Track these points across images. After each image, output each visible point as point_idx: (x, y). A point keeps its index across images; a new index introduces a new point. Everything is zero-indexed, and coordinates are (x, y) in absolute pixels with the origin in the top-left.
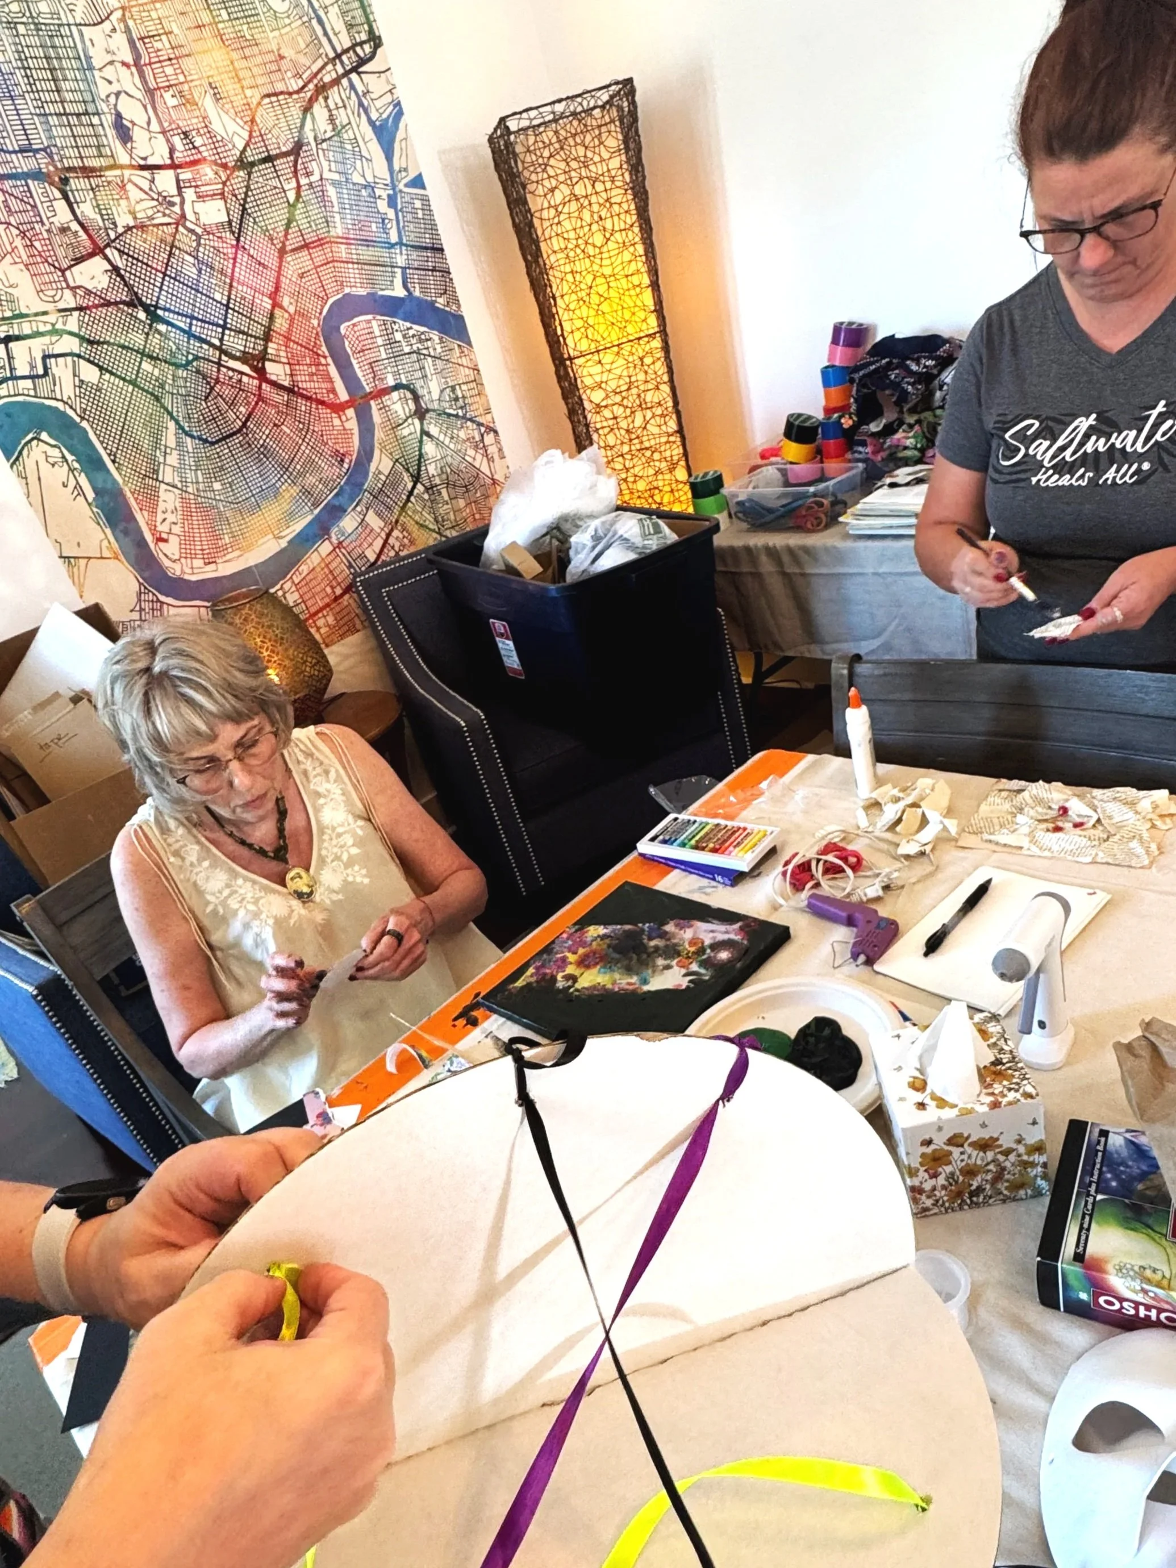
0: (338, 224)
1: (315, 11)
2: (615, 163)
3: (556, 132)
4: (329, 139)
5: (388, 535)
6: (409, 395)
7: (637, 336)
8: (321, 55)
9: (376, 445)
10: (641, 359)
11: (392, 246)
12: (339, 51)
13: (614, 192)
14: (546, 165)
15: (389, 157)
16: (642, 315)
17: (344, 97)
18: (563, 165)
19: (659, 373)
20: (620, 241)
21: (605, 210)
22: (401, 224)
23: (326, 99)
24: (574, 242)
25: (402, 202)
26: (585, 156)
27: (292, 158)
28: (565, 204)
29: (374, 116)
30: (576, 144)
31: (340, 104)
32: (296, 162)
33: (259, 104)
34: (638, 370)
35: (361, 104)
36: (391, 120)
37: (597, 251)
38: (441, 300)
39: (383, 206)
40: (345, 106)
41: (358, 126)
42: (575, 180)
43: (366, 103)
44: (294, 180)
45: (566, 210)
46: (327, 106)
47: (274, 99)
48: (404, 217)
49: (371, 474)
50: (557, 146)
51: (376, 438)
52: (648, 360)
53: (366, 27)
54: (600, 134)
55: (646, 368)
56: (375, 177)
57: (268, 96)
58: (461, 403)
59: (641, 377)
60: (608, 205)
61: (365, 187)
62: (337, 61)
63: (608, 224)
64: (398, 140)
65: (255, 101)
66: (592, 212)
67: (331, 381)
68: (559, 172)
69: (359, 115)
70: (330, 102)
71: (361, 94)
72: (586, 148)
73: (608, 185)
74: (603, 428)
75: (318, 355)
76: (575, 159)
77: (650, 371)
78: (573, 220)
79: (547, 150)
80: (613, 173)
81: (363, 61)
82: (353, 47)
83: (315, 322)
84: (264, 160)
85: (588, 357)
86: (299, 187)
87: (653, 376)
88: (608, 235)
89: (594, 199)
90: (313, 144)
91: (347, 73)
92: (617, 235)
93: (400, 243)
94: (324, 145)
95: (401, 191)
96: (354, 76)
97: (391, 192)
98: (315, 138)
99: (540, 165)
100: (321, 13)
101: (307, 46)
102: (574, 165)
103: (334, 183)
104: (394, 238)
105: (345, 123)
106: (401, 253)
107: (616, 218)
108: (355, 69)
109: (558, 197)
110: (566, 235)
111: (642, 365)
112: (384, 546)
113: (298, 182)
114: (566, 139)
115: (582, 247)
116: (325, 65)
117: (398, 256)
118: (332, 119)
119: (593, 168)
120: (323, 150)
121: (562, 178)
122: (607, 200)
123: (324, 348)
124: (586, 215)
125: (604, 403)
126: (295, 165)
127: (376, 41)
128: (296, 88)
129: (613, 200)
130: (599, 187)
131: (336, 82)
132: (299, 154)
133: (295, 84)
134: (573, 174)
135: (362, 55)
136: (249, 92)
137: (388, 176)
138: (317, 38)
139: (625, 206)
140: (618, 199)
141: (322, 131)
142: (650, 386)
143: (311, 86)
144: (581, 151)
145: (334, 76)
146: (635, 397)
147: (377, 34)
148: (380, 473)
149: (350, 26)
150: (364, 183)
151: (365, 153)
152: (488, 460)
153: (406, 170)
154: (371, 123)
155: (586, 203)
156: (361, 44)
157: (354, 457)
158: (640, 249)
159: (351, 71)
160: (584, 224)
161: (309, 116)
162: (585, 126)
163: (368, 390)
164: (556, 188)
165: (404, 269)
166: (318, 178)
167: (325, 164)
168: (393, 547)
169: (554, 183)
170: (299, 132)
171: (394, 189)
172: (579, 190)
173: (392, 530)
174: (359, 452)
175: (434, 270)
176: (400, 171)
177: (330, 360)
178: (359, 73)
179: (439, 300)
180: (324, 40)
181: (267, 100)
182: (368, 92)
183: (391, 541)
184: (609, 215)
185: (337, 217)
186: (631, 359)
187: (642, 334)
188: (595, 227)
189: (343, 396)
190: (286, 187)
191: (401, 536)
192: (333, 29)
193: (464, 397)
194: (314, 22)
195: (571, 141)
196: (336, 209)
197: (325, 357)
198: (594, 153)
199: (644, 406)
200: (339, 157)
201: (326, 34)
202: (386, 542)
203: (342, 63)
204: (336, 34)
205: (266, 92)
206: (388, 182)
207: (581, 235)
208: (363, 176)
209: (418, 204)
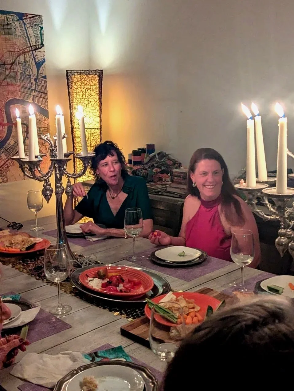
0: (18, 82)
1: (28, 36)
2: (94, 87)
3: (80, 77)
4: (23, 63)
5: (7, 161)
6: (25, 126)
7: (93, 128)
8: (26, 46)
9: (11, 137)
10: (93, 134)
11: (32, 90)
12: (32, 45)
13: (93, 93)
14: (76, 83)
15: (38, 70)
16: (95, 123)
17: (29, 55)
18: (80, 84)
19: (97, 138)
20: (92, 104)
21: (90, 96)
22: (37, 85)
23: (24, 55)
24: (80, 102)
25: (38, 80)
26: (87, 83)
27: (11, 65)
28: (79, 92)
29: (37, 60)
30: (85, 80)
31: (28, 56)
32: (11, 66)
33: (6, 52)
34: (91, 136)
35: (34, 57)
36: (41, 62)
37: (86, 105)
38: (43, 106)
39: (32, 80)
40: (29, 57)
41: (31, 62)
42: (83, 88)
43: (35, 57)
44: (9, 70)
45: (79, 94)
46: (24, 56)
47: (10, 52)
48: (38, 84)
49: (7, 144)
50: (80, 79)
51: (11, 135)
52: (95, 134)
53: (41, 42)
54: (92, 80)
55: (94, 136)
56: (32, 73)
57: (9, 51)
58: (41, 132)
59: (92, 138)
60: (91, 95)
61: (29, 75)
62: (30, 48)
63: (90, 100)
64: (42, 67)
65: (5, 52)
66: (86, 96)
67: (3, 117)
68: (79, 85)
69: (32, 60)
70: (26, 56)
71: (34, 55)
72: (87, 82)
73: (92, 91)
74: (78, 148)
75: (2, 111)
76: (84, 83)
77: (95, 137)
78: (81, 97)
79: (77, 80)
80: (93, 89)
81: (38, 49)
82: (36, 46)
83: (4, 103)
84: (3, 64)
85: (78, 129)
86: (10, 72)
87: (95, 139)
88: (89, 102)
89: (87, 93)
90: (17, 64)
91: (32, 50)
92: (92, 103)
93: (35, 90)
94: (21, 64)
95: (39, 78)
96: (34, 52)
97: (36, 78)
98: (19, 62)
99: (74, 82)
100: (29, 37)
101: (23, 43)
102: (83, 85)
103: (21, 73)
104: (33, 88)
105: (28, 60)
106: (34, 92)
107: (92, 99)
108: (35, 50)
109: (78, 90)
110: (78, 99)
111: (93, 135)
112: (4, 164)
113: (10, 71)
114: (82, 78)
115: (82, 103)
116: (27, 48)
117: (33, 93)
118: (25, 59)
119: (88, 86)
120: (20, 65)
121: (79, 87)
122: (90, 94)
123: (4, 110)
124: (84, 96)
125: (80, 142)
126: (11, 67)
127: (42, 45)
128: (17, 51)
129: (92, 95)
130: (89, 91)
131: (29, 52)
132: (13, 65)
133: (17, 50)
134: (83, 86)
135: (38, 47)
136: (4, 50)
137: (36, 74)
138: (27, 42)
139: (95, 97)
140: (94, 95)
141: (21, 61)
142: (94, 141)
143: (21, 51)
144: (86, 82)
145: (28, 50)
146: (89, 143)
147: (43, 44)
148: (10, 144)
149: (36, 41)
150: (29, 74)
151: (31, 68)
152: (45, 149)
153: (42, 74)
154: (35, 62)
155: (85, 94)
156: (38, 45)
157: (3, 138)
158: (98, 108)
159: (33, 50)
160: (83, 98)
161: (18, 58)
162: (88, 77)
163: (13, 123)
164: (77, 88)
165: (34, 96)
166: (16, 71)
167: (19, 68)
168: (7, 165)
169: (77, 87)
170: (15, 60)
171: (37, 77)
172: (84, 90)
173: (8, 160)
174: (5, 138)
175: (43, 98)
176: (40, 74)
177: (4, 113)
178: (35, 51)
179: (42, 105)
180: (28, 43)
181: (8, 52)
182: (37, 55)
183: (7, 163)
184: (90, 98)
185: (19, 80)
186: (90, 133)
187: (94, 128)
188: (86, 99)
189: (6, 122)
190: (7, 71)
191: (11, 162)
192: (31, 41)
193: (42, 131)
194: (27, 39)
195: (84, 79)
196: (19, 78)
197: (3, 112)
198: (89, 83)
199: (91, 146)
200: (24, 68)
201: (29, 41)
202: (5, 163)
203: (32, 48)
204: (32, 42)
205: (9, 50)
206: (36, 75)
207: (82, 100)
208: (29, 73)
209: (43, 82)
